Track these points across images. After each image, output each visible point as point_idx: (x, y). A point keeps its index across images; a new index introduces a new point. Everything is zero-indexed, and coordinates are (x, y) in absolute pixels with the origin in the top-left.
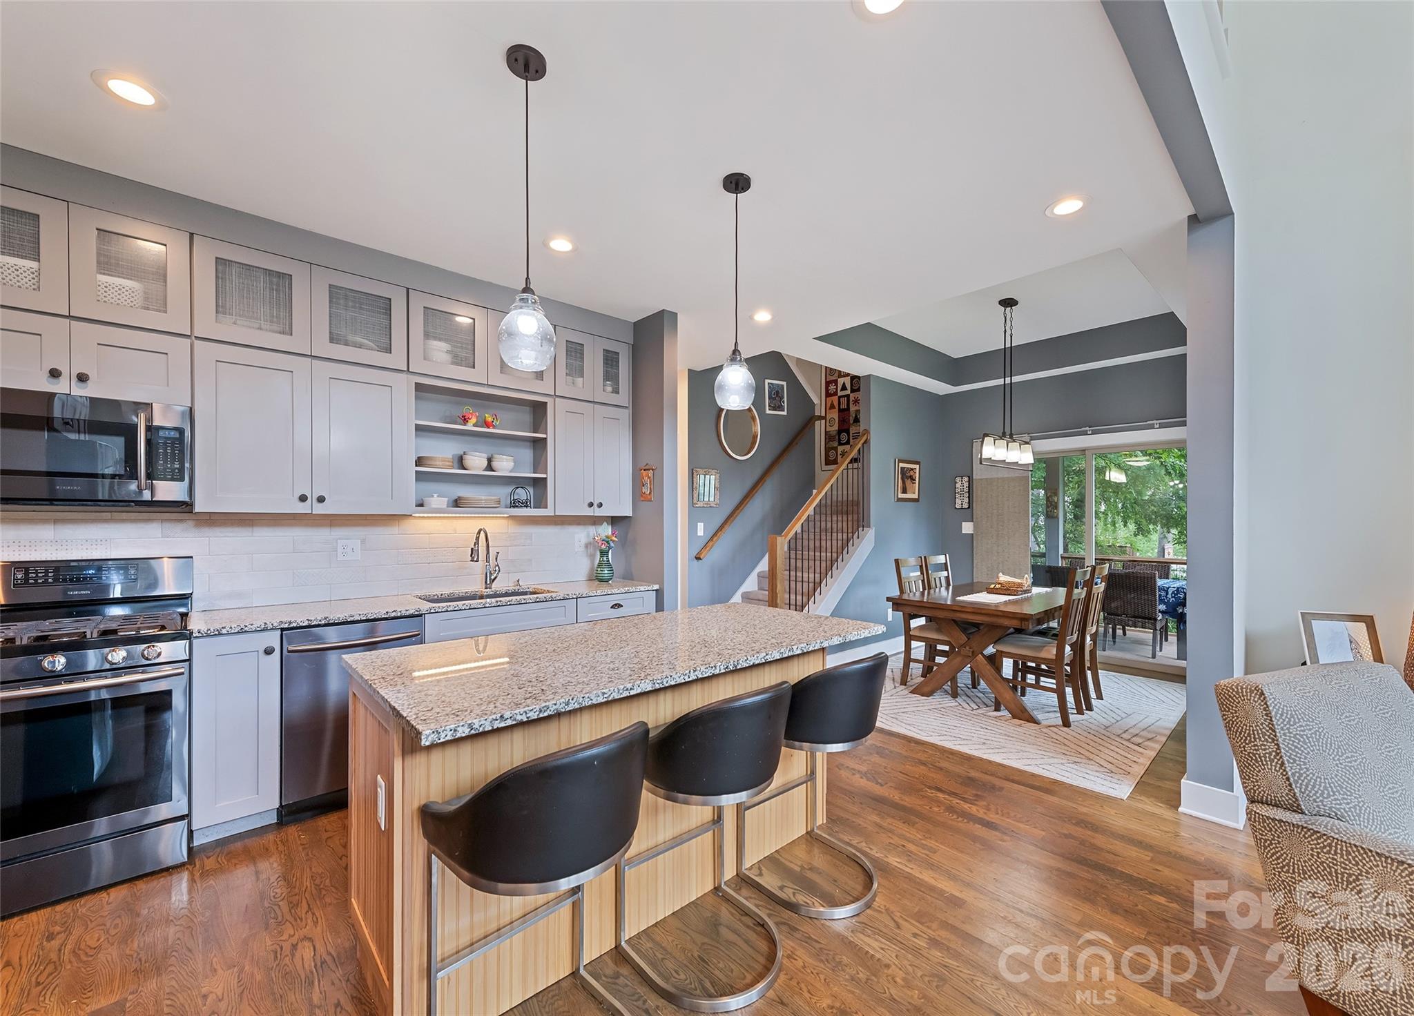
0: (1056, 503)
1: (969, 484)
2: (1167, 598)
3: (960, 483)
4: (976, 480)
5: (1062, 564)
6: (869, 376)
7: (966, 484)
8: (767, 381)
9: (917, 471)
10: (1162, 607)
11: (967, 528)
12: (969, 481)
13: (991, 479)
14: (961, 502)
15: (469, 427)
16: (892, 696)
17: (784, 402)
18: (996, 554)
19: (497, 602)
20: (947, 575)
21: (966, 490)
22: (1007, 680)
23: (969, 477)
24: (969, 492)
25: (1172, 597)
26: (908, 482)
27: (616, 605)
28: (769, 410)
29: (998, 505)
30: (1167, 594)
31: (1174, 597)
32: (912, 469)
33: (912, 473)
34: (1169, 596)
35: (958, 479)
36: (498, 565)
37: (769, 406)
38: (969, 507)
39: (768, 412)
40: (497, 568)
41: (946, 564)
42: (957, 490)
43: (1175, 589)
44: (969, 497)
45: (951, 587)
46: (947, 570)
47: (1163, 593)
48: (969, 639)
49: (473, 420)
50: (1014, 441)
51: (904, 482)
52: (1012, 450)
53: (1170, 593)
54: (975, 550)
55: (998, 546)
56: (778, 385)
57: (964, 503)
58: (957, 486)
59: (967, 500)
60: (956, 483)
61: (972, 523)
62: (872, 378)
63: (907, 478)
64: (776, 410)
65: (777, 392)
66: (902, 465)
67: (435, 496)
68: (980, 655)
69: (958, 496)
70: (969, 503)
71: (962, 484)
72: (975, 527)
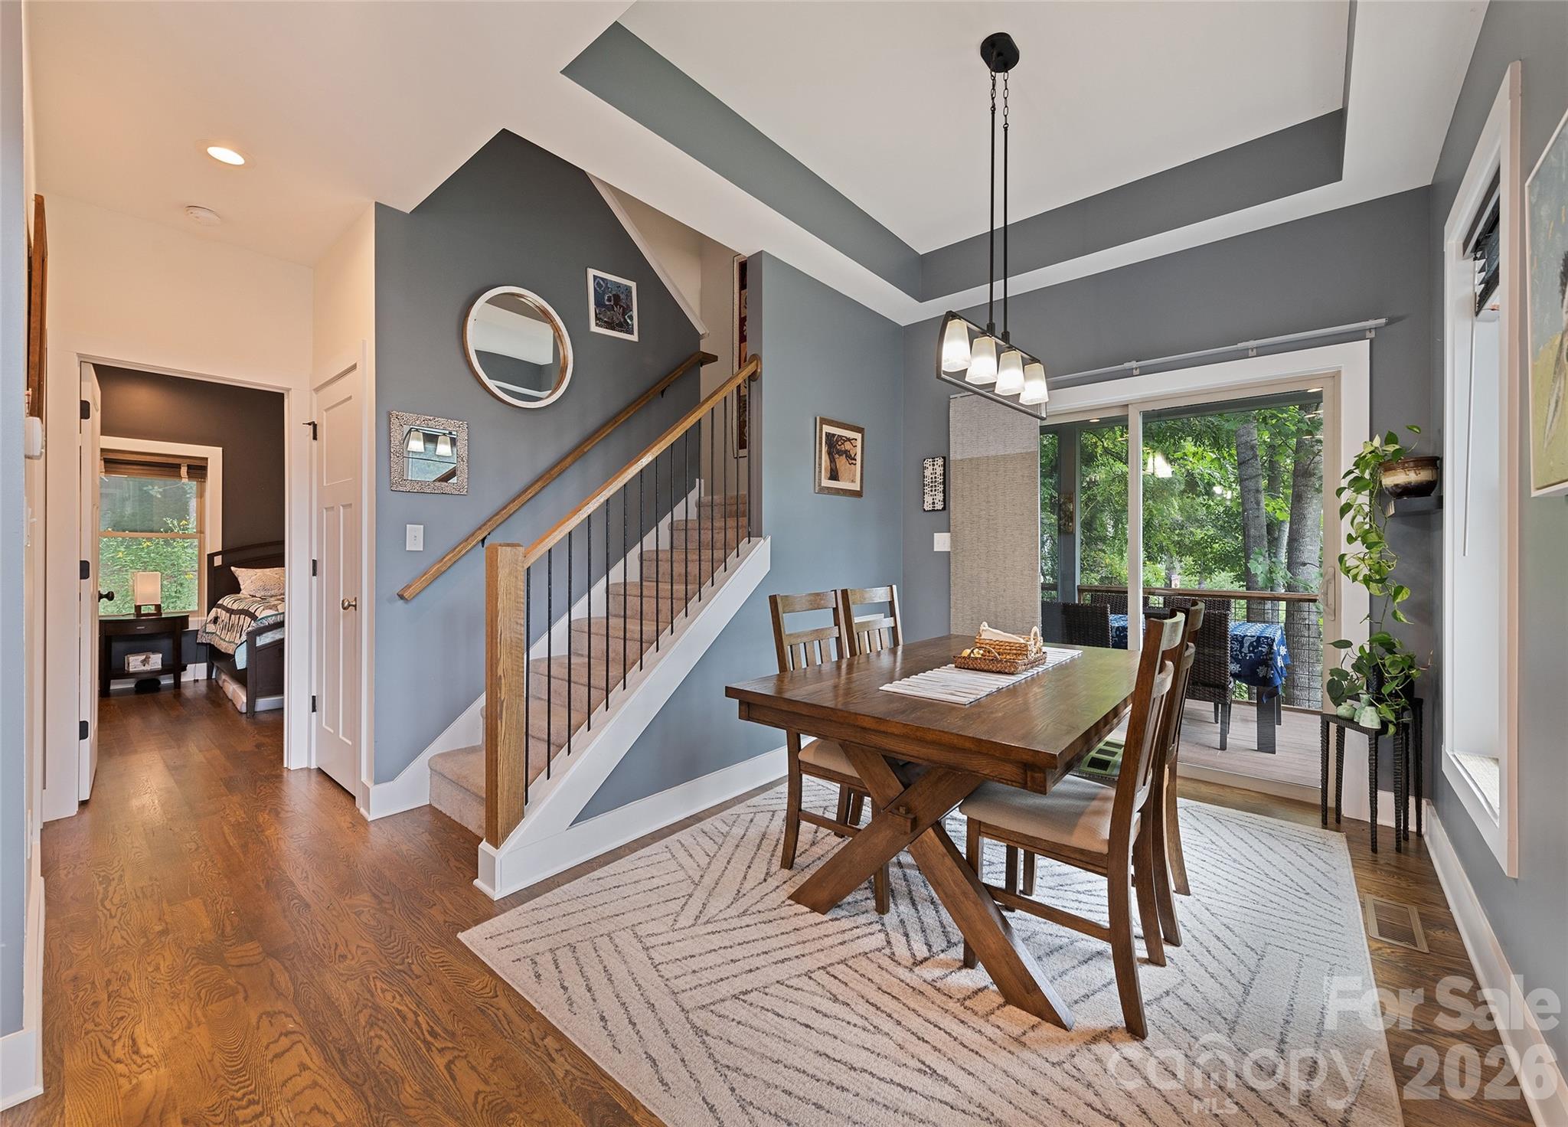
0: (1072, 513)
1: (944, 470)
2: (1241, 653)
3: (931, 468)
4: (955, 461)
5: (1079, 600)
6: (760, 254)
7: (939, 470)
8: (592, 272)
9: (859, 443)
10: (1234, 667)
11: (942, 542)
12: (944, 466)
13: (978, 458)
14: (933, 499)
16: (744, 913)
17: (631, 318)
18: (985, 585)
20: (893, 625)
21: (940, 479)
22: (992, 891)
23: (944, 458)
24: (944, 483)
25: (1250, 652)
26: (842, 462)
28: (597, 324)
29: (988, 502)
30: (1242, 646)
31: (1253, 652)
32: (849, 440)
33: (848, 446)
34: (1245, 650)
35: (928, 463)
37: (597, 318)
38: (944, 509)
39: (594, 328)
41: (892, 603)
42: (927, 481)
43: (1254, 639)
44: (944, 492)
45: (900, 649)
46: (893, 614)
47: (1236, 646)
48: (906, 786)
50: (1011, 348)
51: (832, 460)
52: (1006, 367)
53: (1246, 645)
54: (952, 578)
55: (988, 572)
56: (619, 285)
57: (936, 501)
58: (927, 473)
59: (940, 496)
60: (925, 468)
61: (949, 534)
62: (764, 257)
63: (840, 453)
64: (613, 329)
65: (617, 298)
66: (827, 429)
68: (930, 830)
69: (927, 489)
70: (944, 500)
71: (933, 470)
72: (954, 541)
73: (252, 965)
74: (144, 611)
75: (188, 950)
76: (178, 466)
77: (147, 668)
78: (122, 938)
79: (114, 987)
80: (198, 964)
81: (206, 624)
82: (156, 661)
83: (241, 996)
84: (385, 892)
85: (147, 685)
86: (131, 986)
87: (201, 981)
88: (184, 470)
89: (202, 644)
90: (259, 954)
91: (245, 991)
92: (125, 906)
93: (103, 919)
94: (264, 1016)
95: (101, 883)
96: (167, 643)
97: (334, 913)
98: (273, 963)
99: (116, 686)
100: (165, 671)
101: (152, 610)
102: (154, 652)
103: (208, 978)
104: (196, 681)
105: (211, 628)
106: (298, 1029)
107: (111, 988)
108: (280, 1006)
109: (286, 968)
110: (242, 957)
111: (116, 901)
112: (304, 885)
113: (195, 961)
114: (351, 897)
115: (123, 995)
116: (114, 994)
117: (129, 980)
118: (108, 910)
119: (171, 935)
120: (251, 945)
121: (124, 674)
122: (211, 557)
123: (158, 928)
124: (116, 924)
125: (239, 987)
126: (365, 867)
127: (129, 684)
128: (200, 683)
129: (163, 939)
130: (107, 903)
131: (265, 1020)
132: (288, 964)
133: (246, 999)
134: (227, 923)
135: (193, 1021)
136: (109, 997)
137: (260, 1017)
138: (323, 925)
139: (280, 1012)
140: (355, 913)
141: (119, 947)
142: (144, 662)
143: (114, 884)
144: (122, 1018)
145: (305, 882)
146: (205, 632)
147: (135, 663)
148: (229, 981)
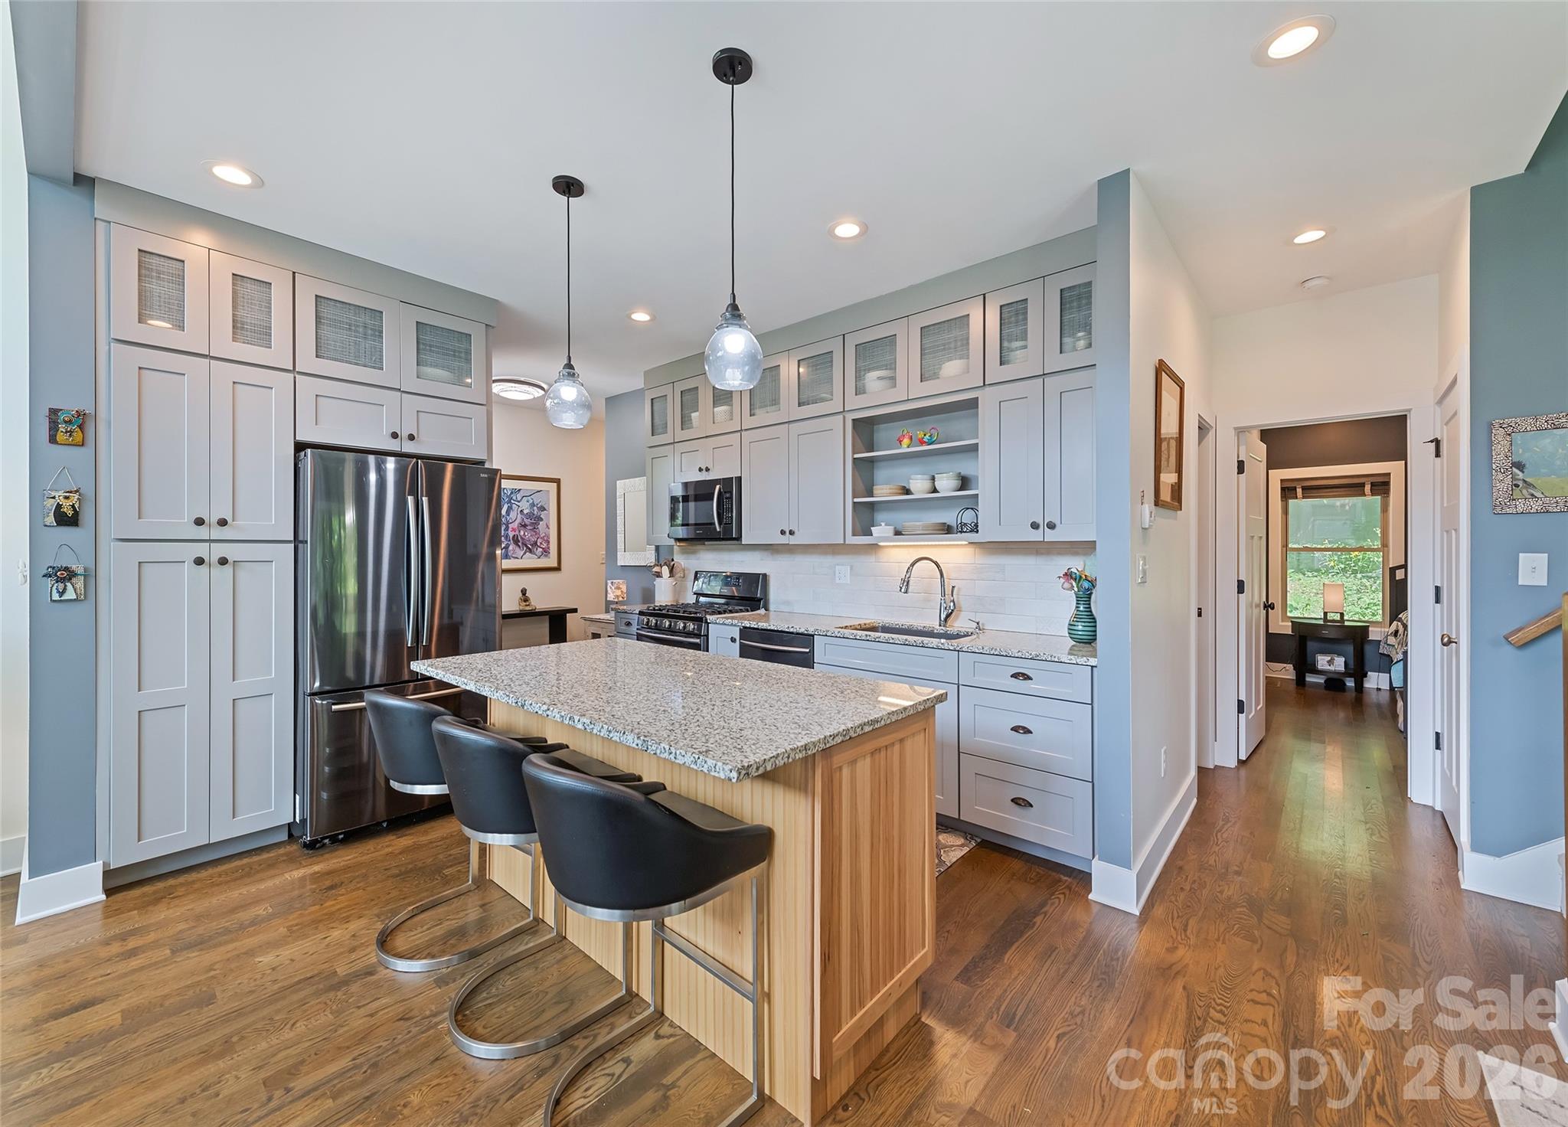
15: (904, 449)
19: (866, 635)
27: (1018, 674)
36: (953, 601)
40: (952, 604)
49: (906, 441)
67: (883, 524)
73: (1278, 933)
74: (1330, 616)
75: (1245, 894)
76: (1363, 485)
77: (1332, 668)
78: (1215, 861)
79: (1195, 886)
80: (1245, 906)
81: (1387, 636)
82: (1339, 664)
83: (1256, 947)
84: (1428, 960)
85: (1334, 684)
86: (1204, 892)
87: (1241, 918)
88: (1368, 488)
89: (1384, 654)
90: (1287, 929)
91: (1261, 946)
92: (1227, 842)
93: (1212, 843)
94: (1262, 971)
95: (1223, 821)
96: (1350, 649)
97: (1365, 942)
98: (1291, 942)
99: (1310, 678)
100: (1347, 674)
101: (1337, 617)
102: (1339, 655)
103: (1245, 920)
104: (1379, 689)
105: (1392, 640)
106: (1277, 997)
107: (1193, 886)
108: (1276, 973)
109: (1298, 954)
110: (1274, 922)
111: (1225, 836)
112: (1354, 904)
113: (1244, 904)
114: (1390, 941)
115: (1197, 894)
116: (1192, 890)
117: (1204, 888)
118: (1217, 839)
119: (1240, 878)
120: (1283, 918)
121: (1316, 672)
122: (1393, 570)
123: (1236, 868)
124: (1217, 850)
125: (1259, 941)
126: (1424, 926)
127: (1320, 680)
128: (1382, 692)
129: (1235, 877)
130: (1219, 834)
131: (1261, 974)
132: (1301, 951)
133: (1259, 951)
134: (1279, 894)
135: (1221, 939)
136: (1190, 890)
137: (1260, 969)
138: (1348, 945)
139: (1273, 977)
140: (1383, 956)
141: (1210, 865)
142: (1330, 662)
143: (1229, 824)
144: (1189, 907)
145: (1357, 903)
146: (1386, 643)
147: (1322, 662)
148: (1256, 932)
